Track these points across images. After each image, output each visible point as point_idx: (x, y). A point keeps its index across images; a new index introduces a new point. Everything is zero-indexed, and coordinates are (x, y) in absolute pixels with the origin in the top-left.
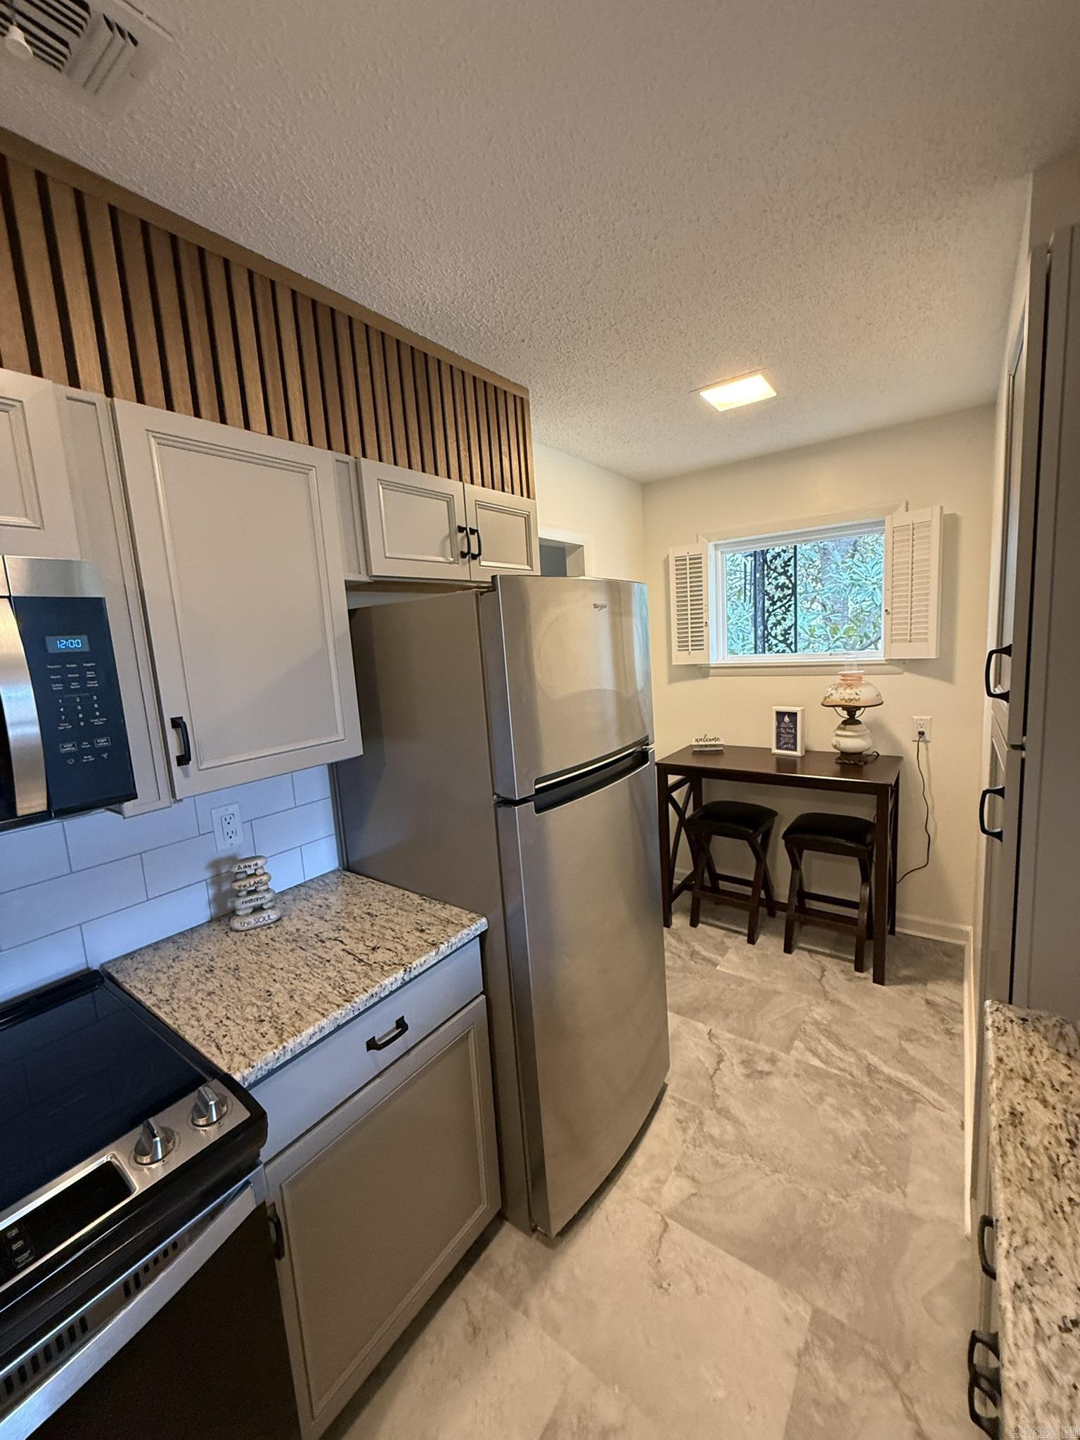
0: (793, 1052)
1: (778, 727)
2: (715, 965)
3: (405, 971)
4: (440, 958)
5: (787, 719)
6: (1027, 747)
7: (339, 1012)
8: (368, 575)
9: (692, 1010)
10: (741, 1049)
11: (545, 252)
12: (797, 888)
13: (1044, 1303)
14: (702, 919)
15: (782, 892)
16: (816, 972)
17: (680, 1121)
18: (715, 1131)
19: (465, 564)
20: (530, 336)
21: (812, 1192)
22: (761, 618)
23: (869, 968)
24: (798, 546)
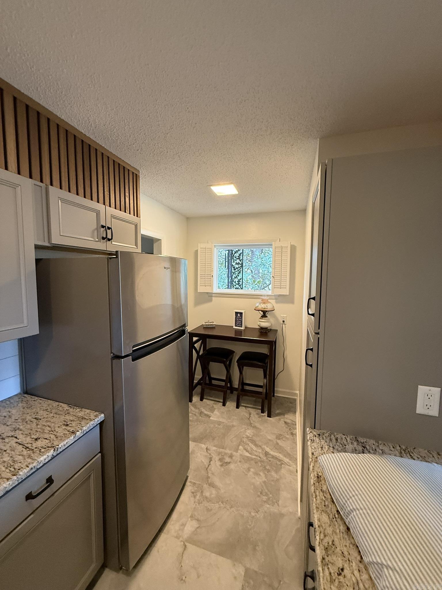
0: (239, 451)
1: (236, 318)
2: (210, 417)
3: (54, 450)
4: (76, 439)
5: (239, 315)
6: (320, 333)
7: (9, 483)
8: (49, 242)
9: (199, 440)
10: (219, 453)
11: (149, 116)
12: (241, 382)
13: (332, 564)
14: (205, 397)
15: (236, 384)
16: (247, 415)
17: (193, 493)
18: (207, 494)
19: (105, 242)
20: (141, 149)
21: (246, 514)
22: (230, 275)
23: (266, 411)
24: (244, 250)
